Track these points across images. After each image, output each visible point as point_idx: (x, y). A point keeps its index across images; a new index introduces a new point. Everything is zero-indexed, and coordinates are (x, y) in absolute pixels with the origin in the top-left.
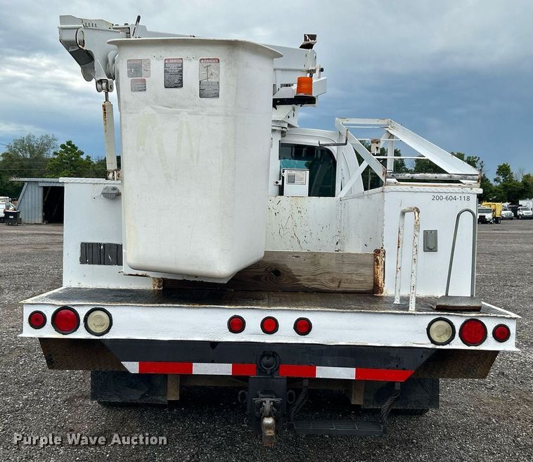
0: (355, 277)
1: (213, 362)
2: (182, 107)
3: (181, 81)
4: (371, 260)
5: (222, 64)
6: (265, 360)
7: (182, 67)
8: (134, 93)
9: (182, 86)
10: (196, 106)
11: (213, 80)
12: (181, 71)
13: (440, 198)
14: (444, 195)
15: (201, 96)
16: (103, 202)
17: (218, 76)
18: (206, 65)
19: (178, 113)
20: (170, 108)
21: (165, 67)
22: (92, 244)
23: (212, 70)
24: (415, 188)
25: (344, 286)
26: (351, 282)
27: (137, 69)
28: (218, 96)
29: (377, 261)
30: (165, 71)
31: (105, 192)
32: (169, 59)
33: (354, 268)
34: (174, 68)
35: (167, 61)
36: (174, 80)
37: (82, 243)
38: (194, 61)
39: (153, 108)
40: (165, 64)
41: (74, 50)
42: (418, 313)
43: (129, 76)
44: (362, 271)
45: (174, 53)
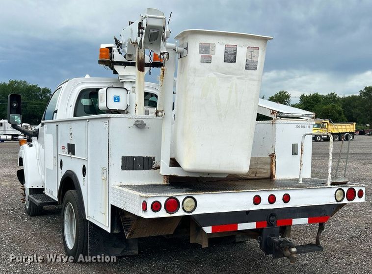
0: (263, 171)
1: (247, 222)
2: (233, 74)
3: (235, 59)
4: (269, 160)
5: (260, 51)
6: (271, 218)
7: (236, 50)
8: (202, 64)
9: (235, 62)
10: (243, 74)
11: (255, 59)
12: (236, 53)
13: (298, 127)
14: (300, 125)
15: (246, 69)
16: (135, 130)
17: (257, 57)
18: (251, 50)
19: (231, 78)
20: (226, 74)
21: (225, 49)
22: (129, 157)
23: (254, 54)
24: (289, 122)
25: (259, 176)
26: (261, 173)
27: (206, 50)
28: (255, 69)
29: (273, 161)
30: (225, 52)
31: (137, 123)
32: (228, 45)
33: (262, 165)
34: (231, 51)
35: (226, 46)
36: (230, 57)
37: (123, 157)
38: (244, 47)
39: (215, 74)
40: (225, 47)
41: (154, 32)
42: (333, 186)
43: (200, 52)
44: (265, 167)
45: (232, 42)
